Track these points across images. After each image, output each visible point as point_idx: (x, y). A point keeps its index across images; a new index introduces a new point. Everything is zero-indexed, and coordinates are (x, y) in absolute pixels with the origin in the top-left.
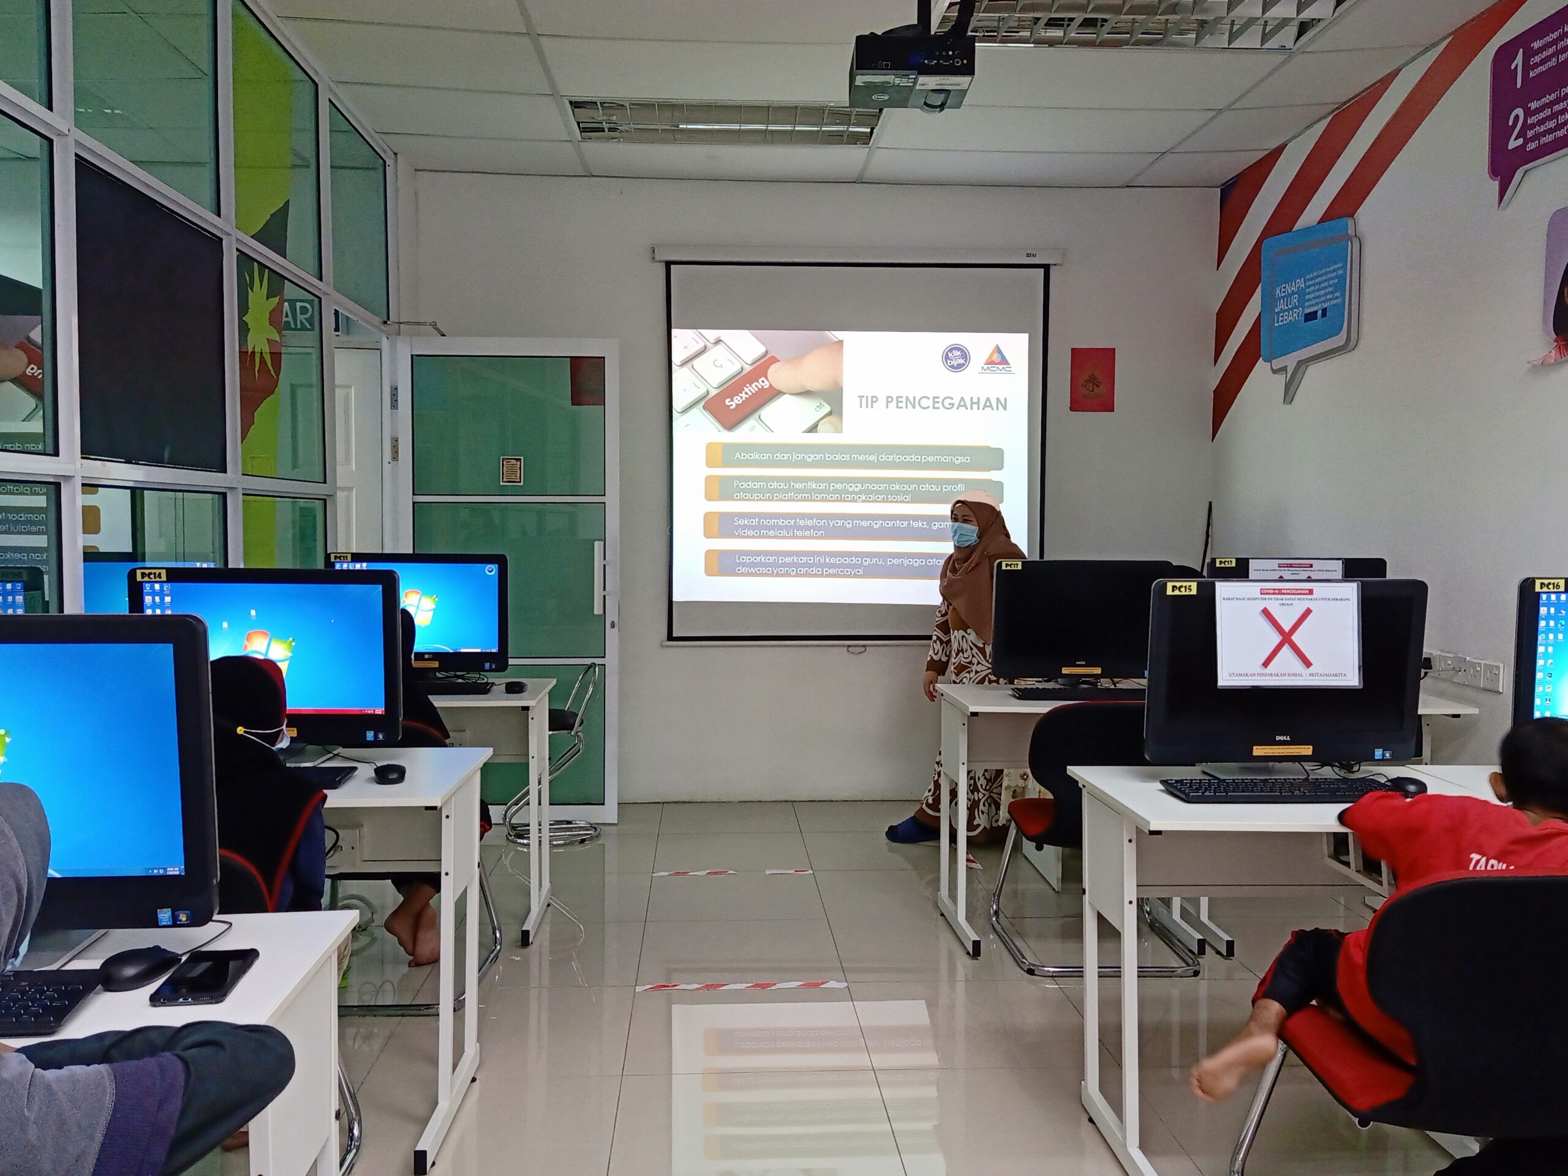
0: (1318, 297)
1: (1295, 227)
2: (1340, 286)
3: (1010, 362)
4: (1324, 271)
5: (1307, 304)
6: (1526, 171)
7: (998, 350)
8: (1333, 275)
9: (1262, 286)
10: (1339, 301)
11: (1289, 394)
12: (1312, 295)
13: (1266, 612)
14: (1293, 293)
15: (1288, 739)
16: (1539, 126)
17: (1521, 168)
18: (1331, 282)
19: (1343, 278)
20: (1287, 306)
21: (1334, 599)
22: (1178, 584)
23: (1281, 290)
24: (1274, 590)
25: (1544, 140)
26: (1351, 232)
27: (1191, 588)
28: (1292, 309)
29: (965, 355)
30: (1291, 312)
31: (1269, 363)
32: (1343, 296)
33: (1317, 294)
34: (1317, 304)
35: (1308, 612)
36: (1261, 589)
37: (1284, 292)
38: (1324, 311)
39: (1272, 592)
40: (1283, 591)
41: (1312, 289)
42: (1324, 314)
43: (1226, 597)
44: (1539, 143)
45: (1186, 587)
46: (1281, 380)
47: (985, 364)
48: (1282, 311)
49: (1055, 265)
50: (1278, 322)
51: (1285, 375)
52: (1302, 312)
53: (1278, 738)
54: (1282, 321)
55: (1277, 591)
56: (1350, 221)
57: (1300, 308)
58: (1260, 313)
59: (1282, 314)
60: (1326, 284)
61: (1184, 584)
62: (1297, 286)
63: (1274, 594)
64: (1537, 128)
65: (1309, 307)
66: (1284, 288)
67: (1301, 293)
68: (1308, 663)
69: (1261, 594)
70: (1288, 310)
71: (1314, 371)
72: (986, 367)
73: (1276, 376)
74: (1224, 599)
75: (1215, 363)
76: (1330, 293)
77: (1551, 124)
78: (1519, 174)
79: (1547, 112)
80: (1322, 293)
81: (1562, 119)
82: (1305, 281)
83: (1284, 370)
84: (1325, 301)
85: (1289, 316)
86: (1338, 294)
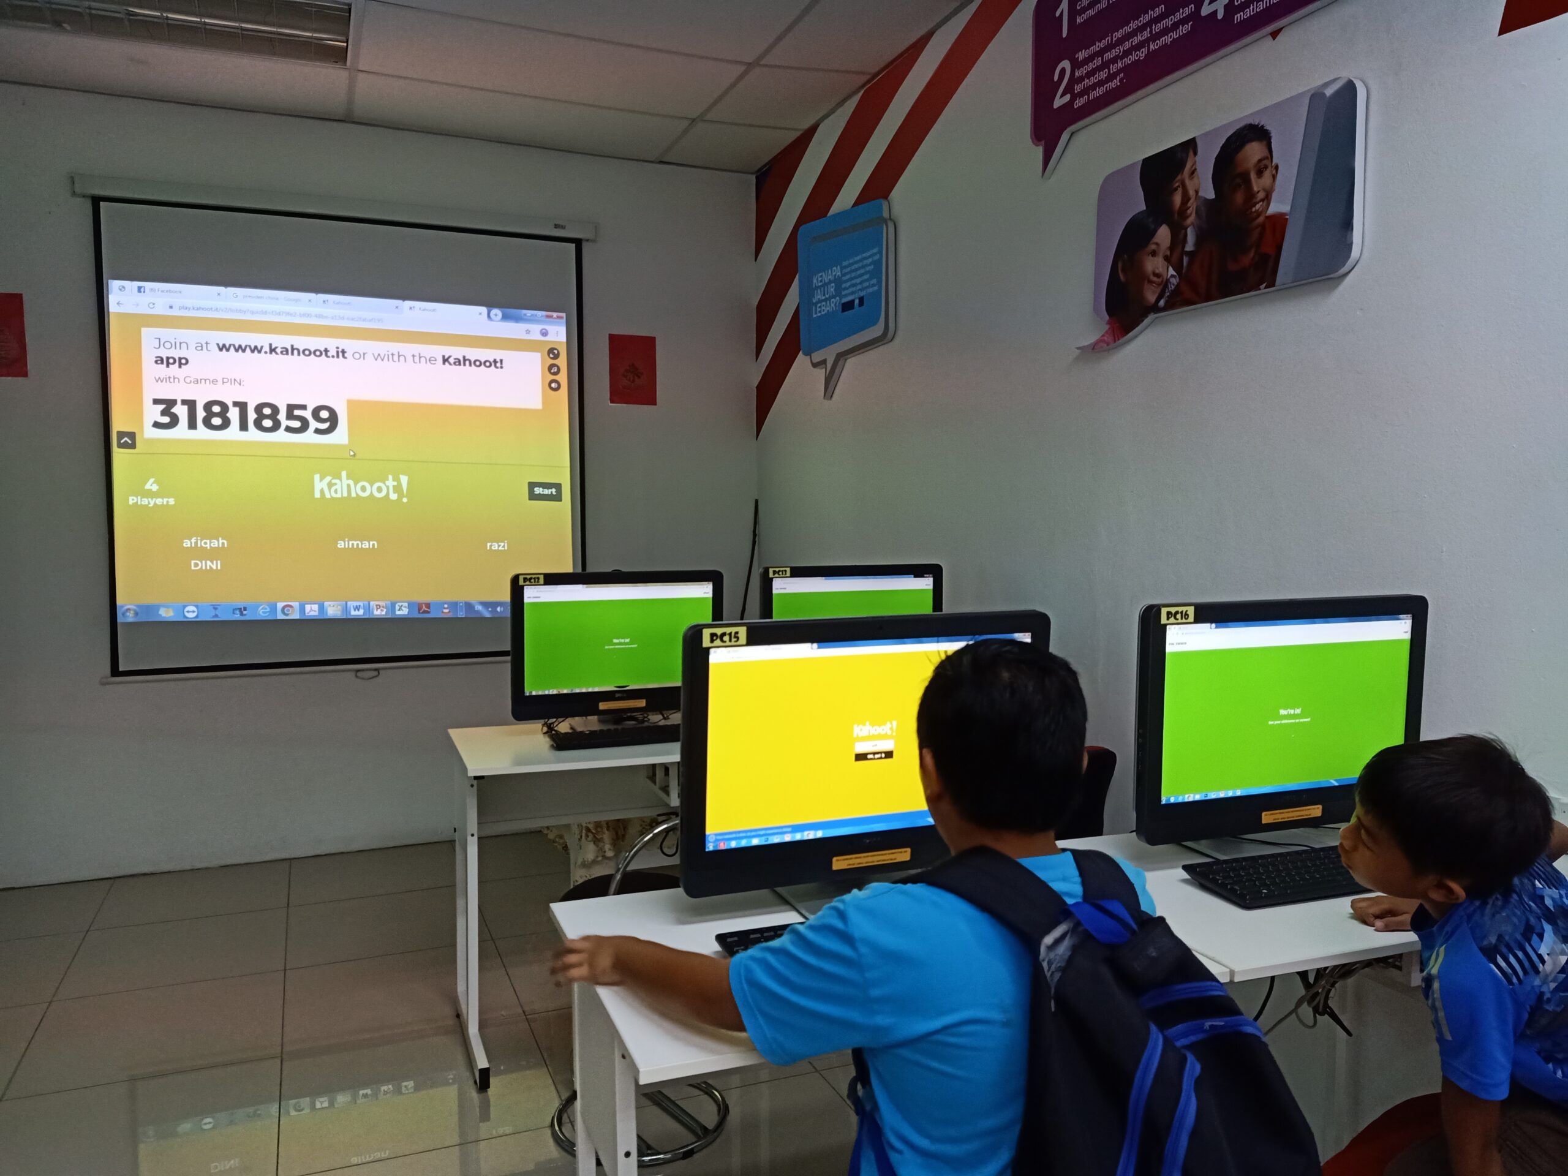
0: (855, 285)
1: (830, 211)
2: (876, 273)
4: (858, 258)
5: (844, 293)
6: (1072, 134)
8: (870, 260)
9: (800, 276)
10: (876, 288)
11: (829, 392)
12: (848, 284)
14: (830, 282)
16: (1089, 78)
17: (1067, 131)
18: (868, 269)
19: (878, 263)
20: (824, 295)
23: (817, 279)
25: (1094, 94)
26: (886, 214)
28: (830, 299)
30: (828, 302)
31: (809, 357)
32: (879, 282)
33: (854, 282)
37: (821, 281)
38: (861, 300)
41: (848, 277)
42: (861, 303)
44: (1089, 98)
46: (820, 376)
48: (820, 301)
50: (816, 313)
51: (824, 370)
52: (840, 302)
54: (820, 312)
56: (885, 203)
57: (838, 298)
58: (798, 306)
59: (819, 305)
60: (862, 271)
62: (834, 274)
64: (1087, 81)
65: (846, 295)
66: (821, 276)
67: (838, 281)
70: (826, 300)
71: (852, 366)
73: (815, 370)
75: (757, 358)
76: (866, 280)
77: (1103, 75)
78: (1065, 136)
79: (1098, 61)
80: (858, 281)
81: (1113, 68)
82: (842, 268)
83: (823, 362)
84: (861, 290)
85: (826, 306)
86: (874, 281)
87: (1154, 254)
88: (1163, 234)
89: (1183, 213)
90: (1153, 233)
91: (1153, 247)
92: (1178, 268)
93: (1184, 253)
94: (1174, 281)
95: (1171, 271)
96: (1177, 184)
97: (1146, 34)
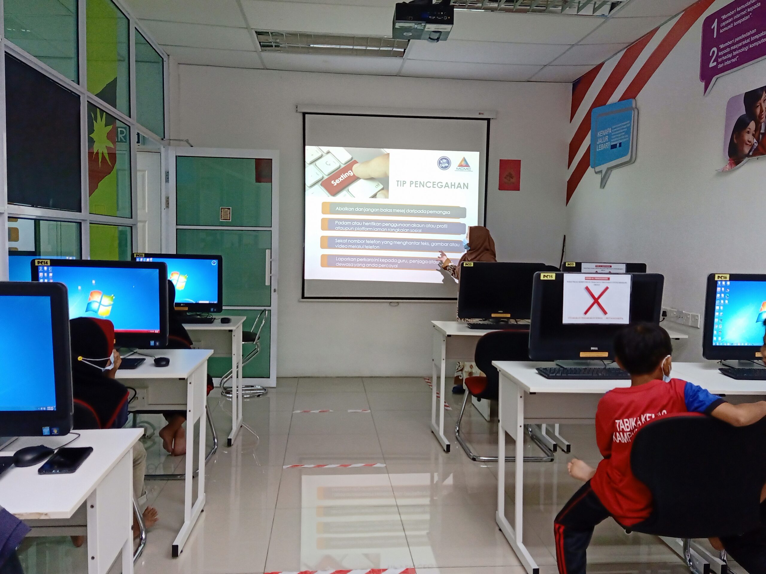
0: (617, 137)
1: (608, 102)
2: (628, 132)
3: (470, 165)
4: (620, 125)
5: (612, 141)
6: (717, 78)
7: (464, 159)
8: (624, 127)
9: (591, 131)
10: (627, 139)
11: (603, 184)
12: (614, 136)
13: (587, 289)
14: (606, 135)
15: (597, 349)
16: (724, 56)
17: (715, 77)
18: (624, 130)
19: (629, 128)
20: (603, 141)
21: (619, 283)
22: (546, 274)
23: (600, 133)
24: (592, 278)
25: (726, 63)
26: (634, 106)
27: (552, 276)
28: (605, 143)
29: (448, 162)
30: (604, 144)
31: (594, 169)
32: (629, 137)
33: (617, 135)
34: (617, 140)
35: (607, 288)
36: (586, 277)
37: (602, 134)
38: (620, 144)
39: (590, 278)
40: (596, 278)
41: (615, 133)
42: (620, 146)
43: (569, 281)
44: (724, 65)
45: (550, 276)
46: (599, 177)
47: (458, 166)
48: (601, 144)
49: (493, 119)
50: (598, 149)
51: (601, 175)
53: (592, 348)
54: (600, 148)
55: (593, 278)
56: (633, 101)
57: (609, 143)
58: (590, 145)
61: (549, 274)
62: (608, 131)
63: (592, 279)
64: (723, 57)
66: (602, 132)
67: (609, 135)
68: (605, 313)
69: (586, 279)
71: (615, 174)
72: (458, 168)
73: (596, 175)
74: (568, 282)
75: (568, 168)
76: (623, 135)
77: (730, 56)
78: (714, 79)
79: (728, 50)
80: (620, 135)
81: (735, 53)
82: (612, 129)
83: (601, 172)
84: (621, 139)
85: (603, 146)
86: (627, 136)
87: (748, 132)
88: (752, 125)
89: (760, 117)
90: (749, 124)
91: (748, 130)
92: (758, 140)
93: (760, 133)
94: (756, 145)
95: (755, 141)
96: (758, 105)
97: (748, 41)
